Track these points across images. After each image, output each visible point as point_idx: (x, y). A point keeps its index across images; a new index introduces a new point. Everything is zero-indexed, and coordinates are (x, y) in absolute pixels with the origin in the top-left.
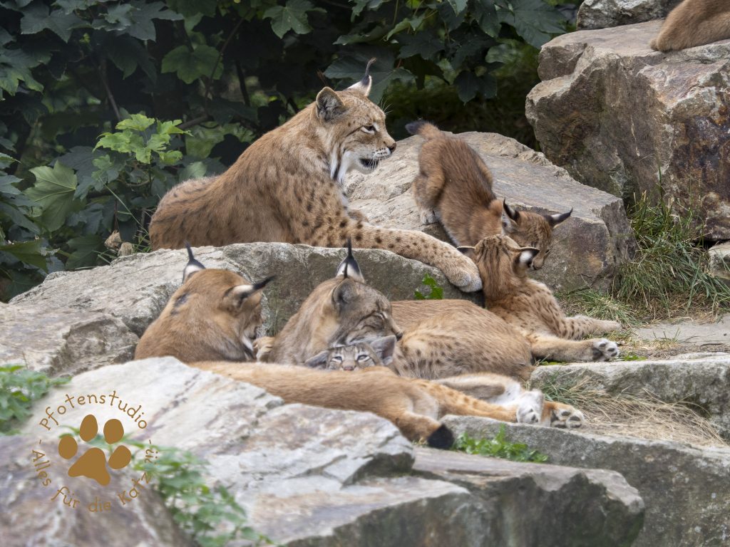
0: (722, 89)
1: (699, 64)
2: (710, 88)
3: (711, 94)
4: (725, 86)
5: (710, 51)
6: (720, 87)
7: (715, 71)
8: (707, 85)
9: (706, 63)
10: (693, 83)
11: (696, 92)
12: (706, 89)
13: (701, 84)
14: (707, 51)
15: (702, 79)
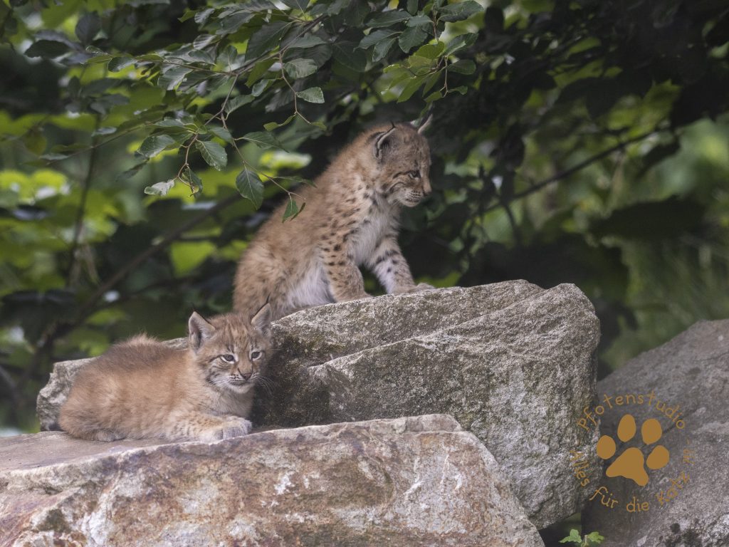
0: (63, 534)
1: (42, 494)
2: (46, 534)
3: (47, 543)
4: (68, 530)
5: (57, 474)
6: (61, 532)
7: (54, 507)
8: (43, 528)
9: (50, 494)
10: (25, 525)
11: (26, 540)
12: (40, 535)
13: (34, 527)
14: (53, 474)
15: (37, 518)
